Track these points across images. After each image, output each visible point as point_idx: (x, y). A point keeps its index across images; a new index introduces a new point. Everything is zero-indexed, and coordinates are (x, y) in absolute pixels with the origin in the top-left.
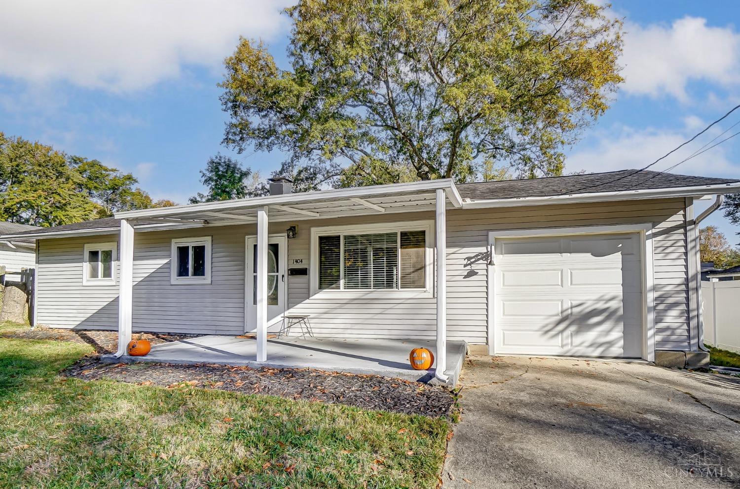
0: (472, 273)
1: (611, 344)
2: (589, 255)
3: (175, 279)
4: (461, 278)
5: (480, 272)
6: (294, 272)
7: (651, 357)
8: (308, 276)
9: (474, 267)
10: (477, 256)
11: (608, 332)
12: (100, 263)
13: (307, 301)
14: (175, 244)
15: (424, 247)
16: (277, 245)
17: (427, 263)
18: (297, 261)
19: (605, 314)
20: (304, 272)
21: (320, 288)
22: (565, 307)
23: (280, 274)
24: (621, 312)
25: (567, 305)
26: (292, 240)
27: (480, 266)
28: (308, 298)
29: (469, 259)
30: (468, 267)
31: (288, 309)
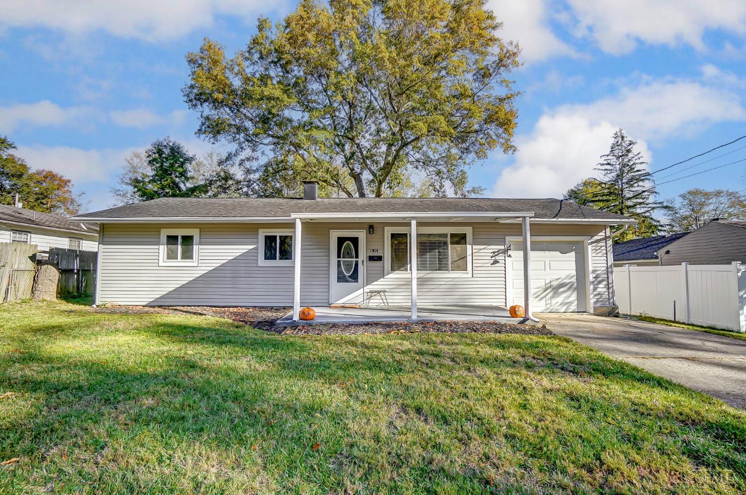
0: (496, 262)
1: (571, 303)
2: (558, 252)
3: (262, 262)
4: (489, 265)
5: (501, 261)
6: (371, 258)
7: (592, 311)
8: (382, 262)
9: (497, 258)
10: (498, 251)
11: (569, 297)
12: (179, 247)
13: (382, 279)
14: (262, 233)
15: (466, 244)
16: (358, 238)
17: (468, 254)
18: (373, 251)
19: (568, 286)
20: (380, 258)
21: (393, 269)
22: (547, 282)
23: (360, 260)
24: (575, 285)
25: (548, 281)
26: (369, 236)
27: (500, 257)
28: (383, 277)
29: (494, 253)
30: (494, 258)
31: (367, 285)
